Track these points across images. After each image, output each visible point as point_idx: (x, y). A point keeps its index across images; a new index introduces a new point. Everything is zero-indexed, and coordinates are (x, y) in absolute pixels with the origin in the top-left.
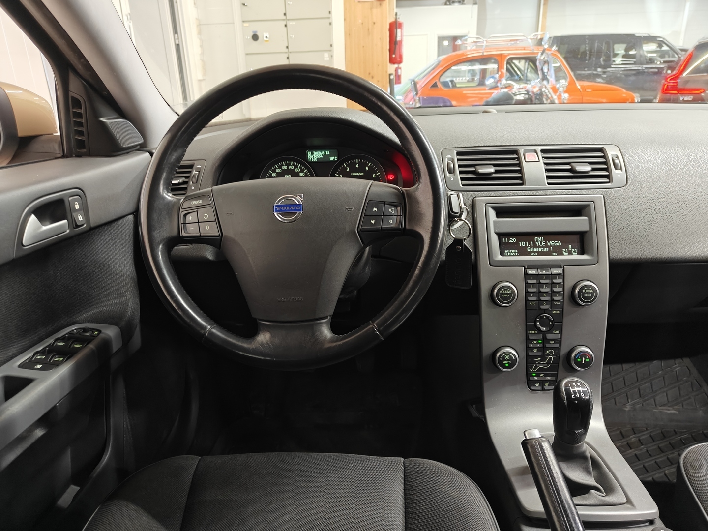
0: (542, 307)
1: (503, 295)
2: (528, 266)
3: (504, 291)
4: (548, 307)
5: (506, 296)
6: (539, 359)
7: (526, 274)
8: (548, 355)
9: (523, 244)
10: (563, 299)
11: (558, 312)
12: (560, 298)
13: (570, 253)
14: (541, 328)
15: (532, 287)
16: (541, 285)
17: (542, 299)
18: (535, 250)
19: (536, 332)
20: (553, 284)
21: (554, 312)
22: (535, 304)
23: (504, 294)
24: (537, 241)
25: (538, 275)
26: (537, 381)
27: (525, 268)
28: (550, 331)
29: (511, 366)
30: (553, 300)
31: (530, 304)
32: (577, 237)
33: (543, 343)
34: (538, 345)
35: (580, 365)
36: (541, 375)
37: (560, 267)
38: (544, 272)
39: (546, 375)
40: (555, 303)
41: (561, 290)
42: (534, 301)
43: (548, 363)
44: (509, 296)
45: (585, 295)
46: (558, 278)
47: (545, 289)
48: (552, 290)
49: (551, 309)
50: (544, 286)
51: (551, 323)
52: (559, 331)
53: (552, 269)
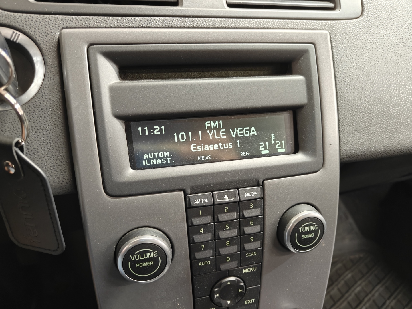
0: (223, 266)
1: (138, 265)
2: (192, 188)
3: (139, 256)
4: (234, 264)
5: (145, 264)
7: (188, 205)
9: (183, 138)
10: (262, 245)
11: (253, 269)
12: (257, 245)
13: (273, 153)
14: (223, 302)
15: (202, 231)
16: (219, 225)
17: (223, 251)
18: (207, 148)
20: (243, 221)
21: (245, 271)
22: (209, 262)
23: (140, 261)
24: (209, 128)
25: (214, 204)
27: (185, 194)
28: (238, 304)
30: (243, 251)
32: (285, 118)
37: (256, 183)
38: (226, 199)
40: (248, 255)
41: (258, 229)
42: (207, 259)
44: (152, 263)
45: (304, 237)
46: (252, 206)
47: (229, 231)
48: (242, 232)
49: (241, 267)
50: (226, 225)
51: (240, 290)
52: (254, 300)
53: (240, 189)
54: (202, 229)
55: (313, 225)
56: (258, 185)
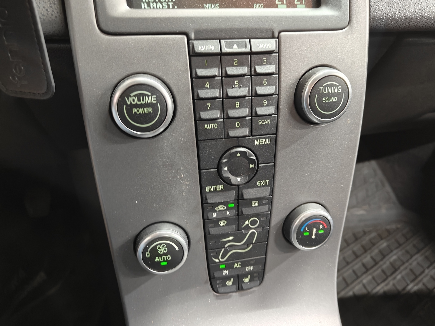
0: (233, 133)
1: (134, 110)
2: (196, 32)
3: (136, 99)
4: (245, 131)
5: (142, 111)
6: (231, 238)
7: (193, 54)
8: (248, 228)
10: (277, 111)
11: (266, 142)
12: (271, 110)
13: (291, 4)
14: (232, 178)
15: (207, 85)
16: (227, 79)
17: (232, 113)
19: (222, 187)
20: (255, 78)
21: (257, 142)
22: (215, 126)
23: (136, 106)
25: (222, 54)
26: (228, 278)
27: (189, 39)
28: (250, 183)
29: (171, 265)
30: (255, 115)
31: (206, 127)
33: (238, 207)
34: (228, 213)
35: (307, 241)
36: (236, 265)
37: (271, 35)
38: (235, 49)
39: (244, 265)
40: (260, 122)
41: (271, 89)
42: (214, 120)
43: (247, 244)
44: (150, 110)
45: (325, 100)
46: (266, 61)
47: (238, 89)
48: (253, 92)
49: (252, 136)
50: (236, 82)
51: (251, 166)
52: (267, 181)
53: (252, 40)
54: (208, 83)
55: (336, 86)
56: (273, 37)
